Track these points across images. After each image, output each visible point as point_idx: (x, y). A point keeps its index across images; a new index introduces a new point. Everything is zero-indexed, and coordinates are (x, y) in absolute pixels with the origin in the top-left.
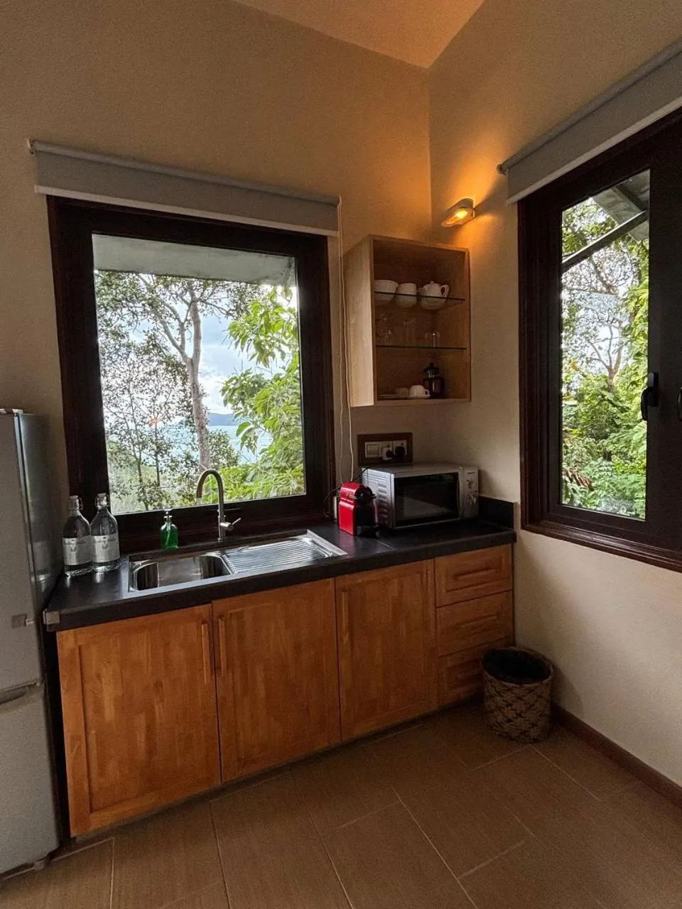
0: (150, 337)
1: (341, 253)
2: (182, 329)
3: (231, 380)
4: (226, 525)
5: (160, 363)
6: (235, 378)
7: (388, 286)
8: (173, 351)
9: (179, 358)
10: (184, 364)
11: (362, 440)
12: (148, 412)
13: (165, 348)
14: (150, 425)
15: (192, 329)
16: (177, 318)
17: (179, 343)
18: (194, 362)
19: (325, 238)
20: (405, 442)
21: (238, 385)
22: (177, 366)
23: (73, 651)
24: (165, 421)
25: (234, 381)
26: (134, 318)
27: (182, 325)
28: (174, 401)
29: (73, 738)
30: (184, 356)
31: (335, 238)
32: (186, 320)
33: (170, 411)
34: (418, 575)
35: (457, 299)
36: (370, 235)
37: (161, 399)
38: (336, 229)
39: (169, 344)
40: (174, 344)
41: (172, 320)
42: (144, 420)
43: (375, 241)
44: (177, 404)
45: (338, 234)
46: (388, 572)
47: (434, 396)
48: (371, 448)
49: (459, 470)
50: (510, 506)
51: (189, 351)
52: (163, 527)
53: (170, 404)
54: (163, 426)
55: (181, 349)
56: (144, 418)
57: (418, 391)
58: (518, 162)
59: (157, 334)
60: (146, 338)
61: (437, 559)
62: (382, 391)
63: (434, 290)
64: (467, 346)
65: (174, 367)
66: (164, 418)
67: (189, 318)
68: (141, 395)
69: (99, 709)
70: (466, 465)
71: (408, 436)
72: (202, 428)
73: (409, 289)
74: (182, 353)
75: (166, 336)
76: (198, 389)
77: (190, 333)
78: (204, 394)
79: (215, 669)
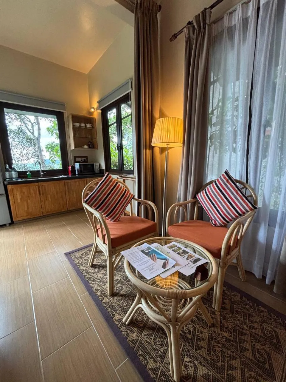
0: (19, 128)
1: (67, 116)
2: (33, 126)
3: (48, 145)
4: (42, 173)
5: (24, 138)
6: (49, 144)
7: (77, 124)
8: (29, 134)
9: (31, 136)
10: (34, 139)
11: (75, 157)
12: (19, 157)
13: (26, 133)
14: (21, 161)
15: (37, 126)
16: (30, 121)
17: (32, 131)
18: (38, 138)
19: (63, 112)
20: (86, 158)
21: (50, 146)
22: (31, 139)
23: (11, 189)
24: (27, 160)
25: (49, 145)
26: (11, 120)
27: (32, 124)
28: (30, 153)
29: (12, 204)
30: (34, 136)
31: (65, 112)
32: (34, 122)
33: (29, 157)
34: (83, 182)
35: (93, 127)
36: (71, 114)
37: (25, 152)
38: (65, 110)
39: (27, 131)
40: (30, 131)
41: (27, 122)
42: (18, 159)
43: (72, 115)
44: (32, 154)
45: (66, 112)
46: (76, 180)
47: (89, 148)
48: (77, 159)
49: (95, 163)
50: (103, 170)
51: (36, 134)
52: (28, 173)
53: (29, 154)
54: (27, 162)
55: (33, 133)
56: (18, 158)
57: (86, 147)
58: (101, 101)
59: (22, 127)
60: (18, 128)
61: (87, 179)
62: (76, 146)
63: (88, 125)
64: (96, 137)
65: (30, 140)
66: (26, 159)
67: (35, 122)
68: (16, 150)
69: (17, 200)
70: (96, 162)
71: (87, 157)
72: (43, 162)
73: (83, 125)
74: (33, 135)
75: (26, 128)
76: (40, 148)
77: (36, 128)
78: (43, 150)
79: (40, 195)
